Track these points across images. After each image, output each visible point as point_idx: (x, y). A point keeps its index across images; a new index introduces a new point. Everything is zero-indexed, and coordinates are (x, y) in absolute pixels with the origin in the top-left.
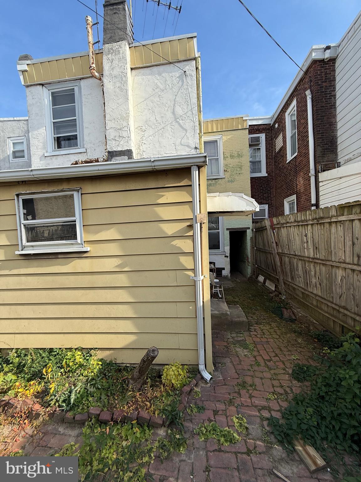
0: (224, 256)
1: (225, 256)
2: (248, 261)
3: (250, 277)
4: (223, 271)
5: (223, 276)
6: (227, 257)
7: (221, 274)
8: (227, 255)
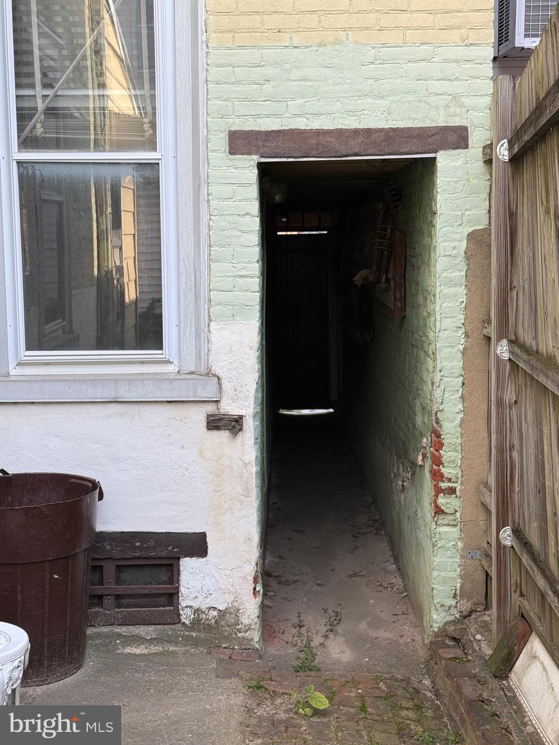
0: (198, 416)
1: (215, 423)
2: (437, 476)
3: (443, 633)
4: (188, 566)
5: (186, 616)
6: (234, 424)
7: (172, 597)
8: (229, 408)
